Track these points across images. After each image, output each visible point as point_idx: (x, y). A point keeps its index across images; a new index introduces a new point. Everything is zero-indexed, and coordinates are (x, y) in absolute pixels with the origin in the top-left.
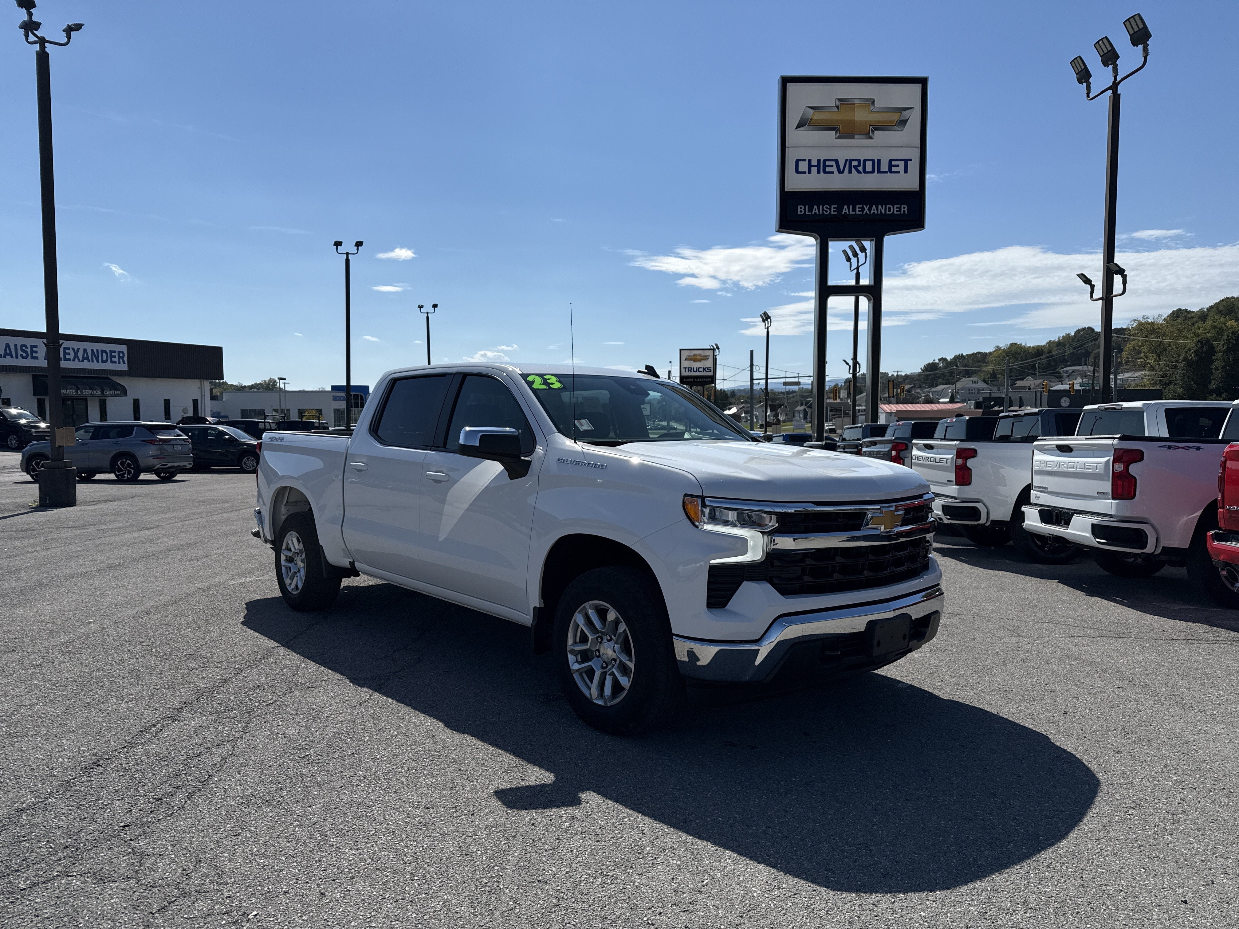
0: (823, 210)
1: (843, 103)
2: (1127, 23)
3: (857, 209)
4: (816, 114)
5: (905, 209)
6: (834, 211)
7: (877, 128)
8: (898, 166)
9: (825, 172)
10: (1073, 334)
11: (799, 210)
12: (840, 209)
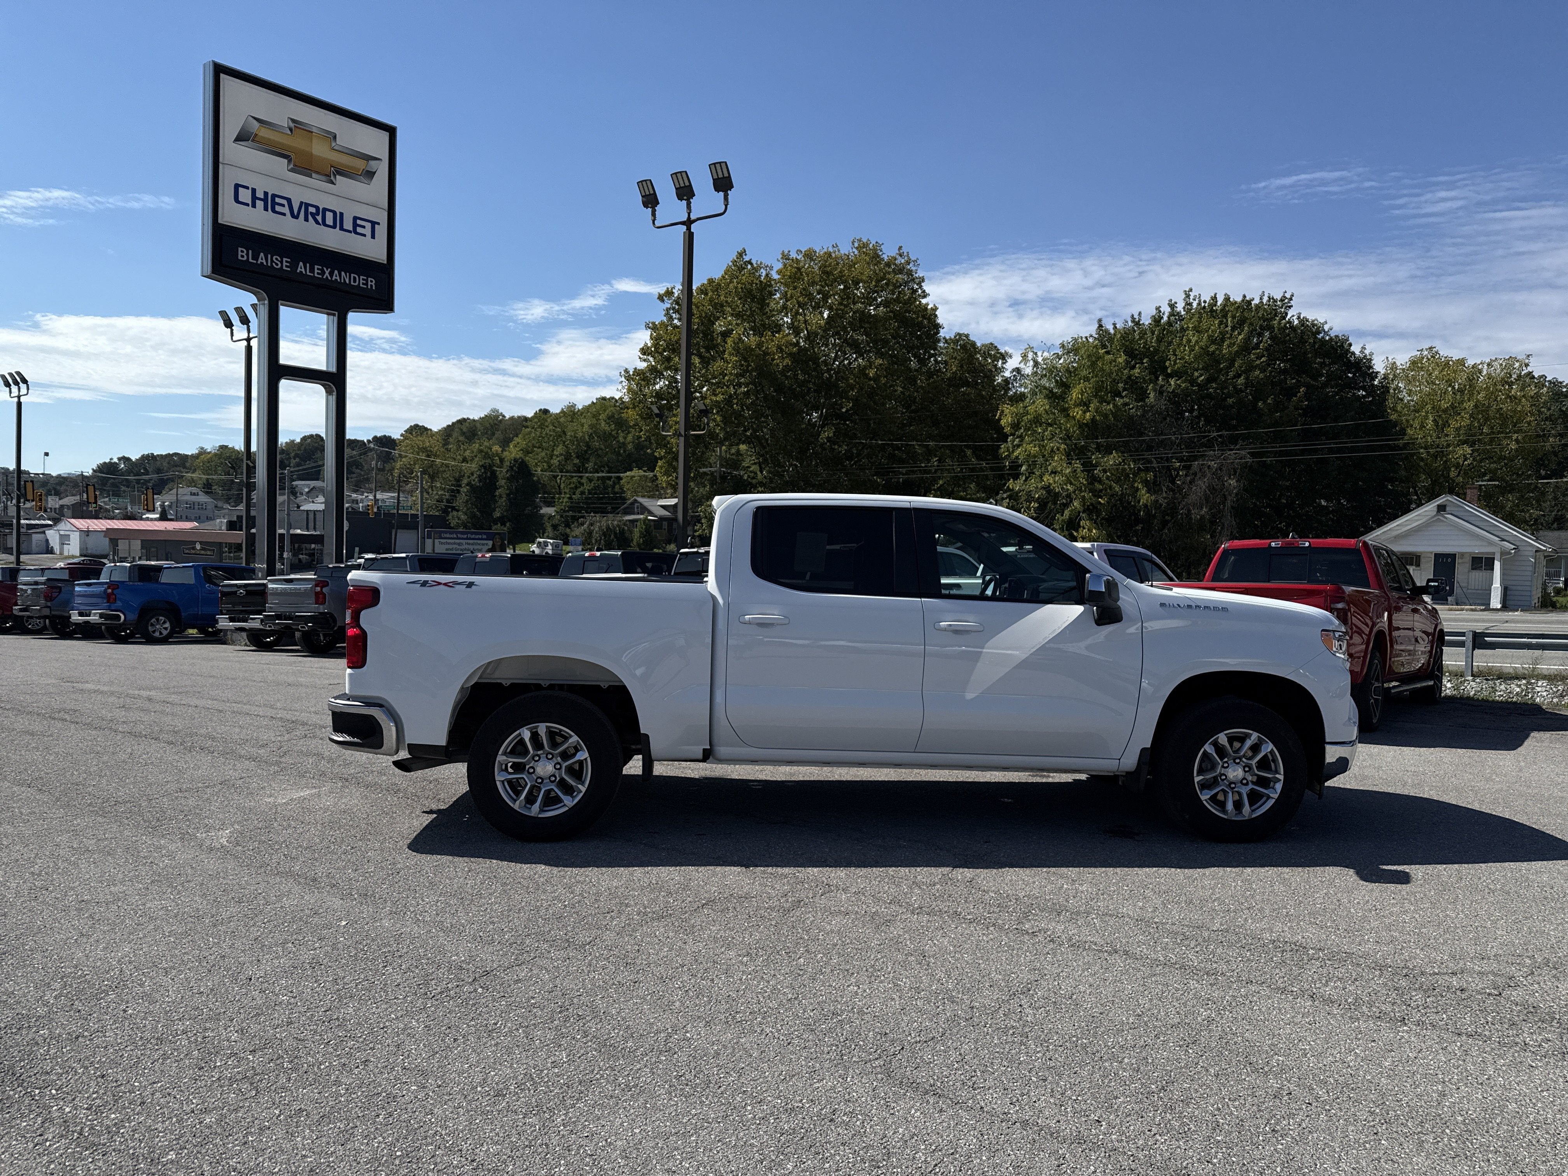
0: (272, 261)
1: (297, 126)
2: (713, 167)
3: (316, 271)
4: (263, 130)
5: (372, 282)
6: (287, 266)
7: (340, 172)
8: (364, 227)
9: (274, 211)
10: (298, 440)
11: (240, 253)
12: (294, 265)
